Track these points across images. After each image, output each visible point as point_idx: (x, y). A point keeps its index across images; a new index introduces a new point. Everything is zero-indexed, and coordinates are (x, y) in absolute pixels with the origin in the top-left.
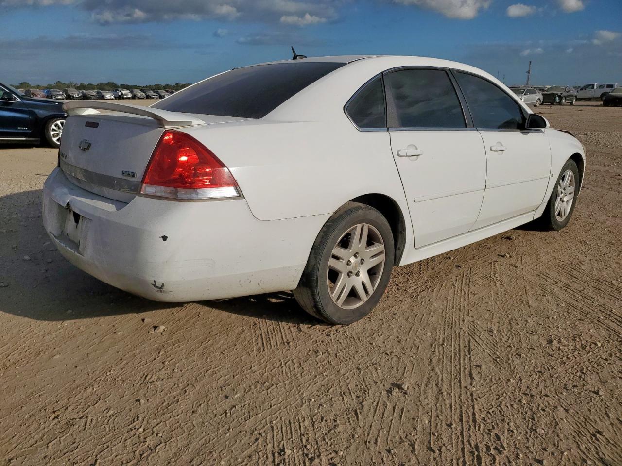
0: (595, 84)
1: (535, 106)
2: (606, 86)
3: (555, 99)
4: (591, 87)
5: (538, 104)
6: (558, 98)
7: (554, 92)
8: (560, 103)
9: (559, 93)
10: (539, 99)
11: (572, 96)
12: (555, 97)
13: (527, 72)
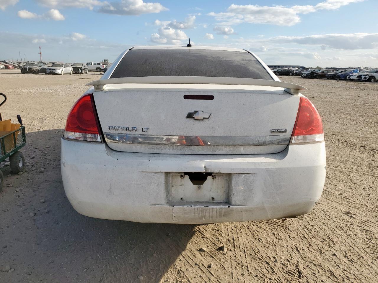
0: (92, 63)
1: (70, 74)
2: (96, 64)
3: (79, 71)
4: (90, 64)
5: (72, 73)
6: (80, 70)
7: (78, 66)
8: (82, 73)
9: (80, 67)
10: (72, 70)
11: (86, 69)
12: (79, 69)
13: (39, 53)
